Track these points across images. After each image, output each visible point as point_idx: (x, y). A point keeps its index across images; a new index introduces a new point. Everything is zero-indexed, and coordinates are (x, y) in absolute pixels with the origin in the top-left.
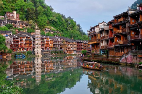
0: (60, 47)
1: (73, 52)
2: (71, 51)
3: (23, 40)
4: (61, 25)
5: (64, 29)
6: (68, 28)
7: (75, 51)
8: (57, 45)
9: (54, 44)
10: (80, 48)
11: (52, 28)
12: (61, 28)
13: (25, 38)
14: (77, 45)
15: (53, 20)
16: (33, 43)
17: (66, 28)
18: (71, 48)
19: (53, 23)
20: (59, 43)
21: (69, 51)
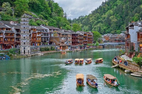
0: (50, 41)
1: (67, 48)
2: (65, 46)
3: (3, 33)
4: (44, 9)
5: (47, 15)
6: (54, 14)
7: (70, 46)
8: (46, 38)
9: (42, 36)
10: (75, 42)
11: (33, 13)
12: (44, 14)
13: (5, 30)
14: (72, 38)
15: (34, 3)
16: (15, 36)
17: (50, 13)
18: (65, 42)
19: (33, 7)
20: (48, 36)
21: (63, 46)
